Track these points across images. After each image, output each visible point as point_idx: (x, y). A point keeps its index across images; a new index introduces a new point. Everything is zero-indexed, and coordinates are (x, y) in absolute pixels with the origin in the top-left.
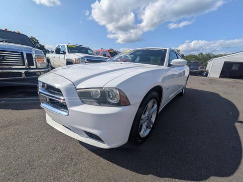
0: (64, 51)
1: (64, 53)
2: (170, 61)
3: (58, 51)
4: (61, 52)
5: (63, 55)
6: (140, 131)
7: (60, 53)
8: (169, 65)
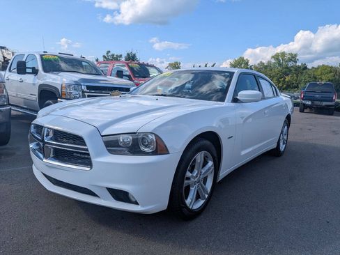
0: (33, 68)
1: (35, 72)
2: (236, 93)
3: (22, 68)
4: (28, 70)
5: (32, 76)
6: (186, 198)
7: (25, 73)
8: (235, 100)
